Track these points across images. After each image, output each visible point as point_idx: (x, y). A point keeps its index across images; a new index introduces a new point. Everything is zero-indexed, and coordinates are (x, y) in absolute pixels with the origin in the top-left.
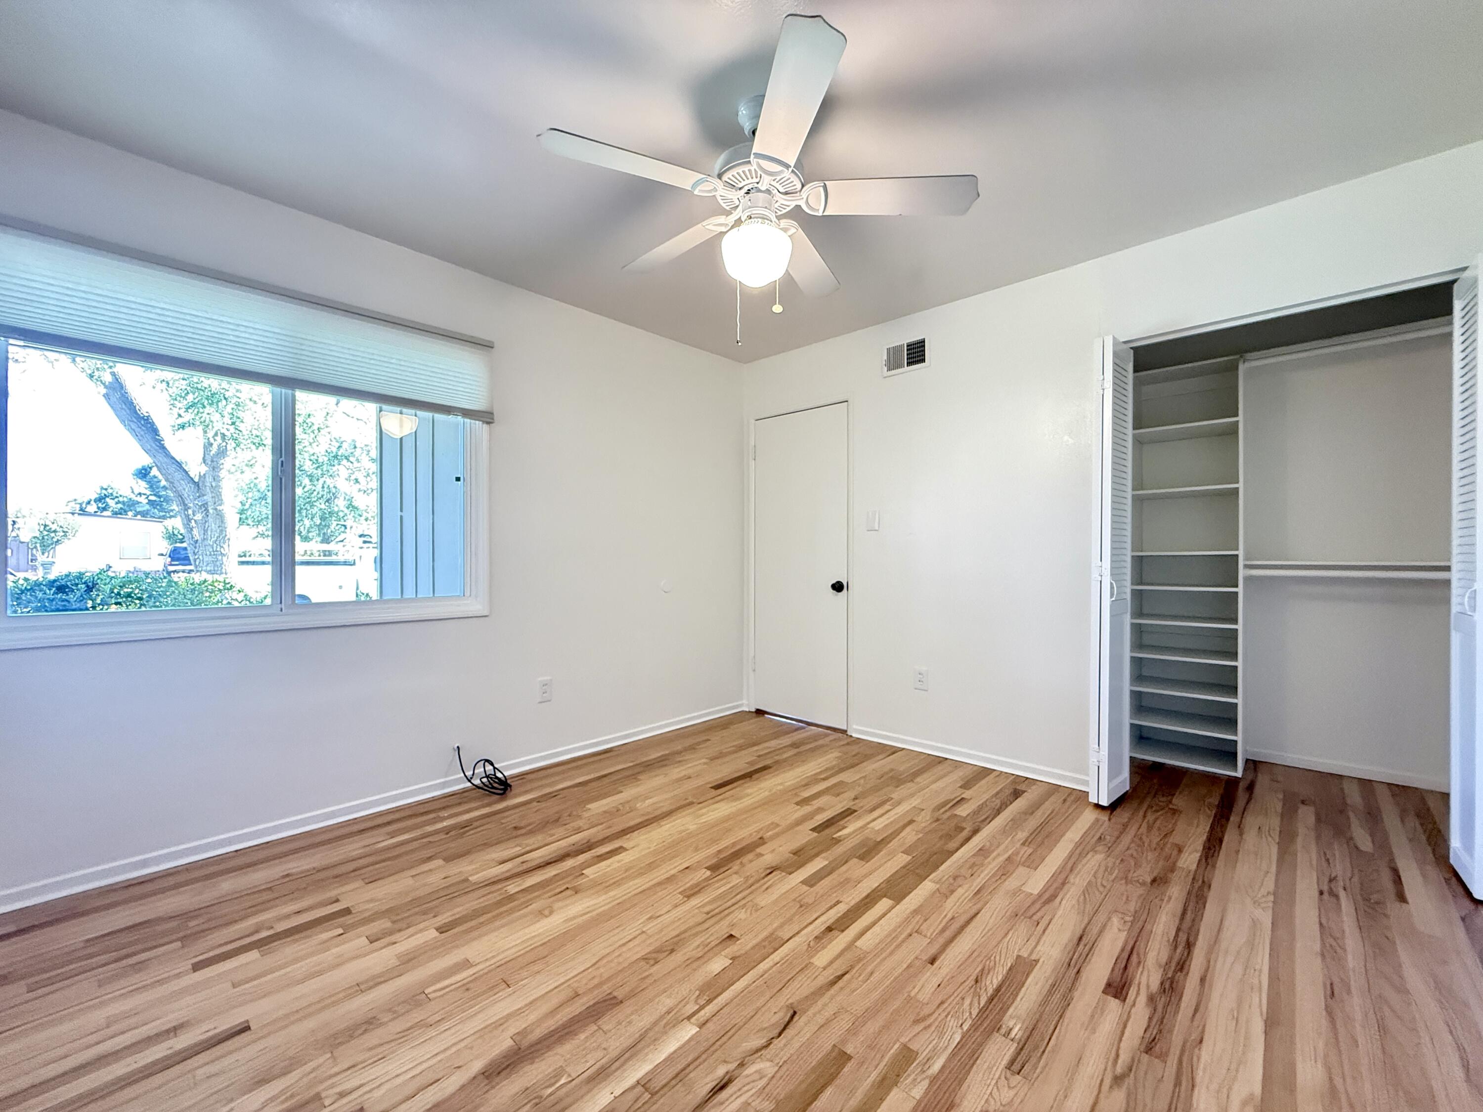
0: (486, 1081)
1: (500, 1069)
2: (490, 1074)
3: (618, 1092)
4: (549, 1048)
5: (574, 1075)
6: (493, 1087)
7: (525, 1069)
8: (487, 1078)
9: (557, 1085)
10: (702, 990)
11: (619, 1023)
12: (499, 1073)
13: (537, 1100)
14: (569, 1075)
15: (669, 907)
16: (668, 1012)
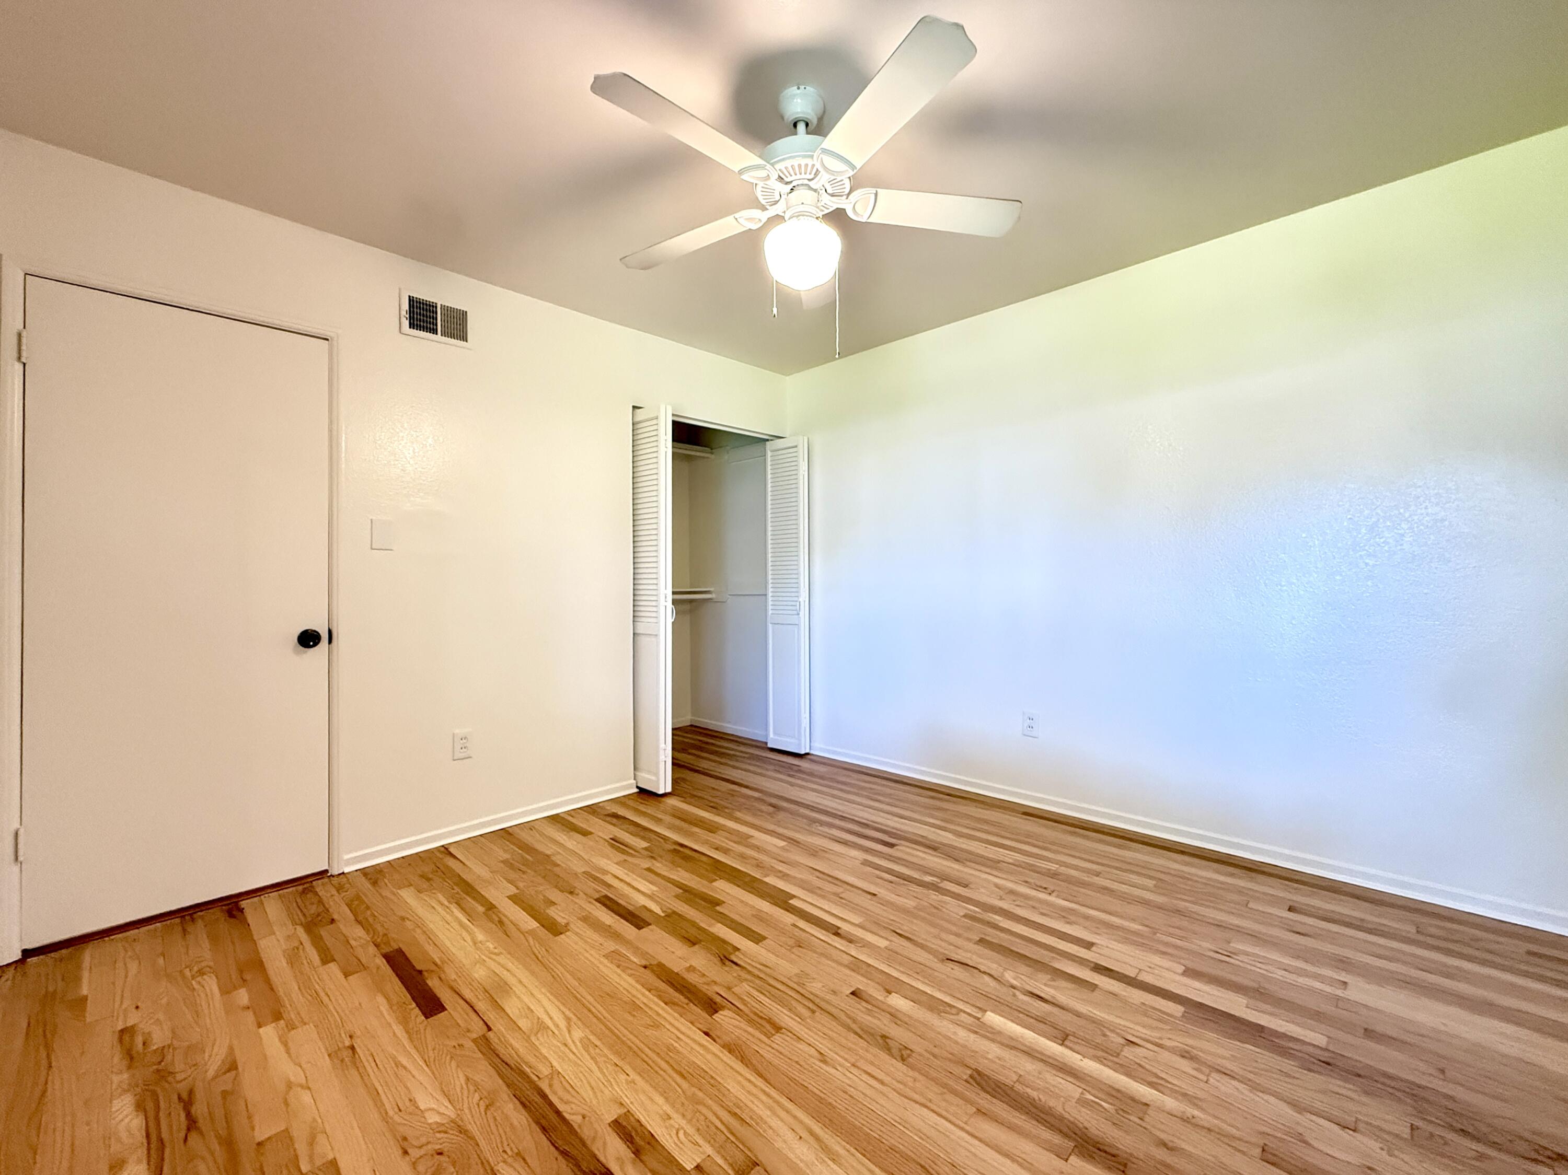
0: (1129, 1164)
1: (1109, 1157)
2: (1120, 1163)
3: (1079, 1057)
4: (1061, 1118)
5: (1081, 1090)
6: (1131, 1155)
7: (1097, 1132)
8: (1125, 1165)
9: (1097, 1100)
10: (939, 1012)
11: (1003, 1067)
12: (1114, 1156)
13: (1121, 1113)
14: (1082, 1093)
15: (802, 1046)
16: (976, 1033)
